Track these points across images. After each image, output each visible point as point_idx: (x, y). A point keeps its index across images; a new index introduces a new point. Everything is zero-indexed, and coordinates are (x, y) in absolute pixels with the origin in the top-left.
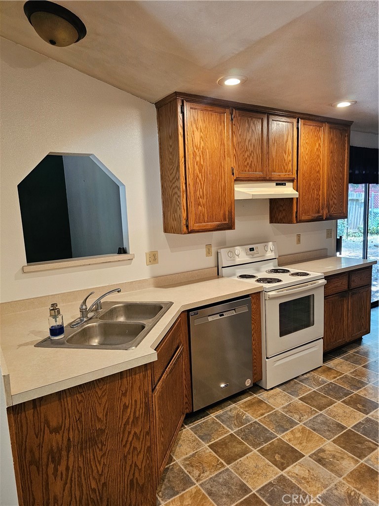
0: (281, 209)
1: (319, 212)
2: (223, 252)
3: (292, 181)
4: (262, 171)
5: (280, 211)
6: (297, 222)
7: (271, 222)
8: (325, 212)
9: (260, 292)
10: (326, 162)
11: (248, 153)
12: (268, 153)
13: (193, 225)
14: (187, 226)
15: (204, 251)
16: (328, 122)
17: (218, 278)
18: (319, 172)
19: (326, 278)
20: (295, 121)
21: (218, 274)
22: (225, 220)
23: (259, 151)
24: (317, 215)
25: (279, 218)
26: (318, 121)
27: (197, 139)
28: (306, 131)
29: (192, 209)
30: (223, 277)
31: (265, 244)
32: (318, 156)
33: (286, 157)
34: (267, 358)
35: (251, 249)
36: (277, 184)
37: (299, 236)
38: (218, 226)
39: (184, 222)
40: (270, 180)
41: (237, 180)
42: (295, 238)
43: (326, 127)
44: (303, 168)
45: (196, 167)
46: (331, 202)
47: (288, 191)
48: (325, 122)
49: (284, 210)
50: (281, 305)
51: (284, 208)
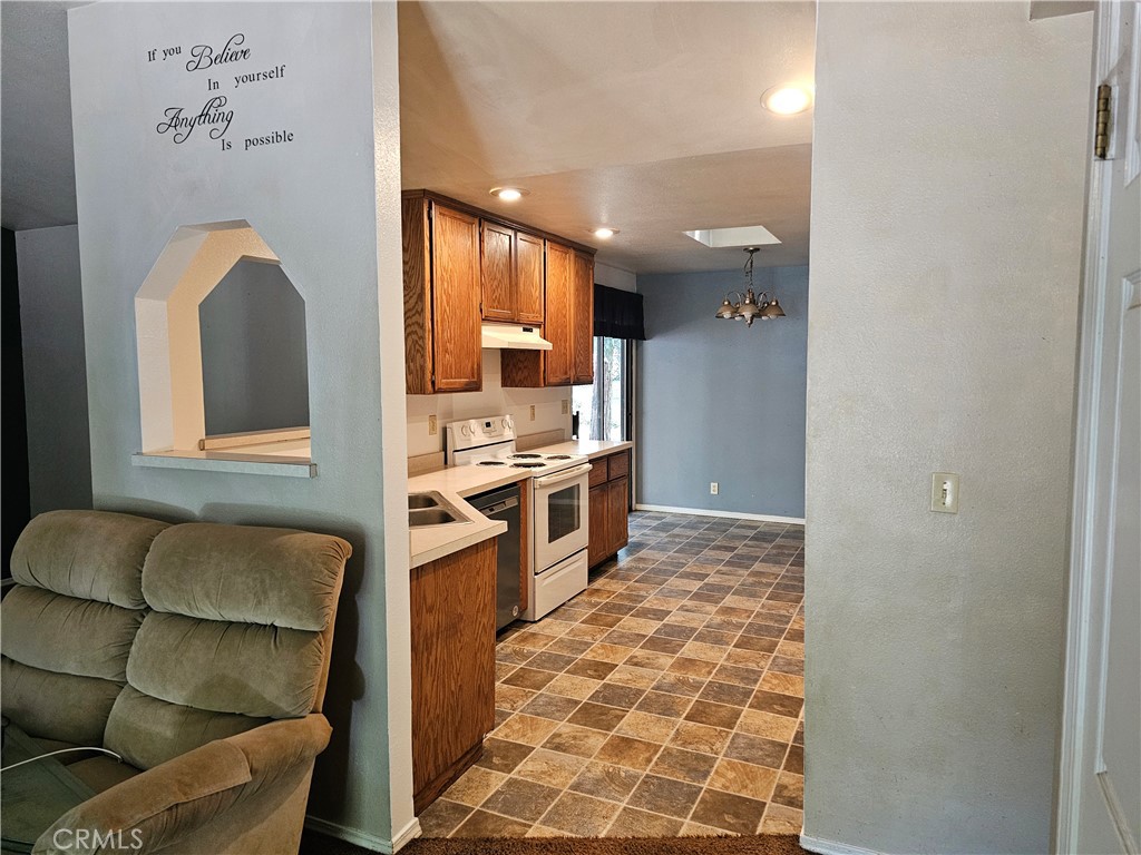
0: (521, 365)
1: (566, 373)
2: (455, 429)
3: (539, 326)
4: (511, 310)
5: (520, 369)
6: (545, 385)
7: (504, 384)
8: (572, 373)
9: (526, 479)
10: (572, 303)
11: (496, 283)
12: (516, 284)
13: (441, 382)
14: (433, 383)
15: (426, 425)
16: (574, 249)
17: (446, 468)
18: (565, 316)
19: (590, 462)
20: (542, 242)
21: (446, 462)
22: (473, 377)
23: (507, 281)
24: (564, 377)
25: (517, 379)
26: (563, 245)
27: (445, 259)
28: (553, 256)
29: (439, 358)
30: (454, 466)
31: (463, 422)
32: (565, 293)
33: (533, 292)
34: (536, 574)
35: (488, 425)
36: (525, 330)
37: (533, 407)
38: (467, 384)
39: (428, 375)
40: (517, 323)
41: (487, 320)
42: (529, 411)
43: (572, 255)
44: (551, 308)
45: (444, 297)
46: (578, 360)
47: (533, 340)
48: (569, 247)
49: (525, 367)
50: (550, 496)
51: (525, 364)
